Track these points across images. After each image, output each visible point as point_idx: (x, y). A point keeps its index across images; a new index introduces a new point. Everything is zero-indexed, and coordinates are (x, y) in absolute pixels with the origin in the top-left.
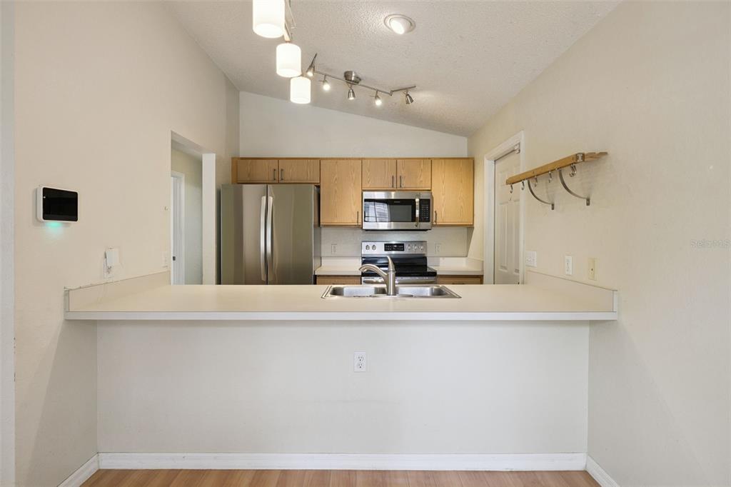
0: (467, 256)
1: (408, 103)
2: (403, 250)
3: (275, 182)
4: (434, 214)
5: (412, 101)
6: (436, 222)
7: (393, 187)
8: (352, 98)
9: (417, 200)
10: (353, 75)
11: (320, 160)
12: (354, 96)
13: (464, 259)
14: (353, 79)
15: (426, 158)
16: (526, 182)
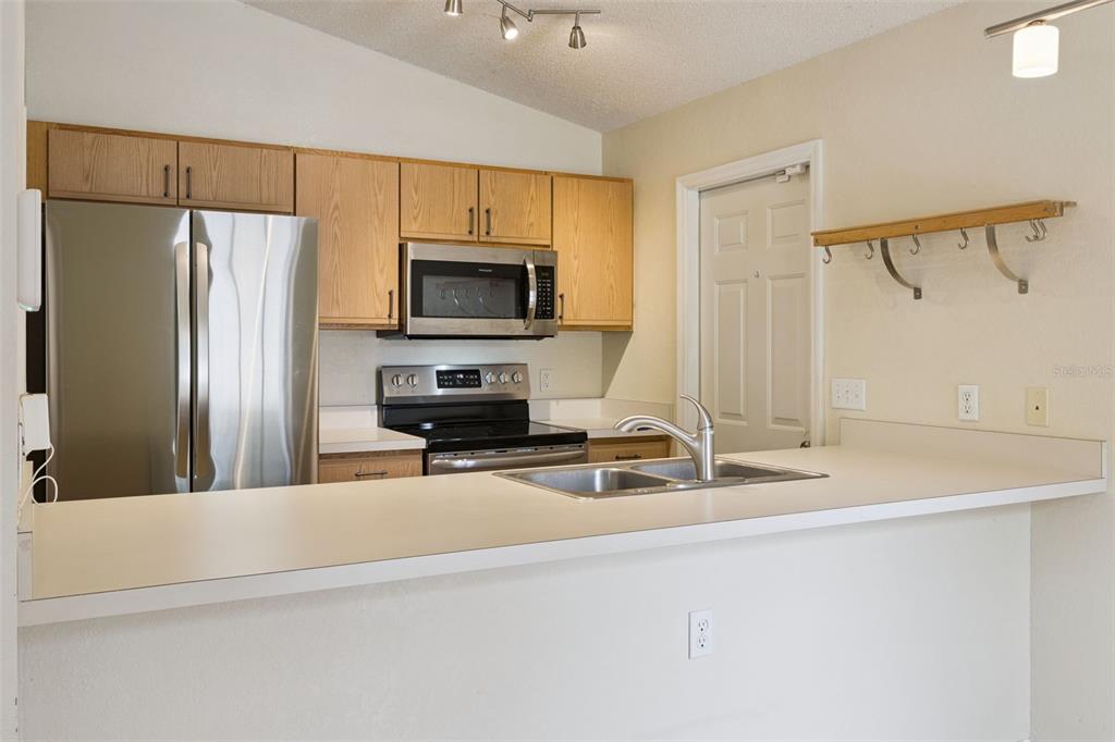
0: (603, 397)
1: (573, 44)
2: (479, 385)
3: (166, 201)
4: (559, 300)
5: (584, 44)
6: (561, 317)
7: (471, 232)
8: (454, 14)
9: (530, 266)
11: (295, 152)
12: (460, 11)
13: (598, 402)
15: (540, 173)
16: (877, 245)
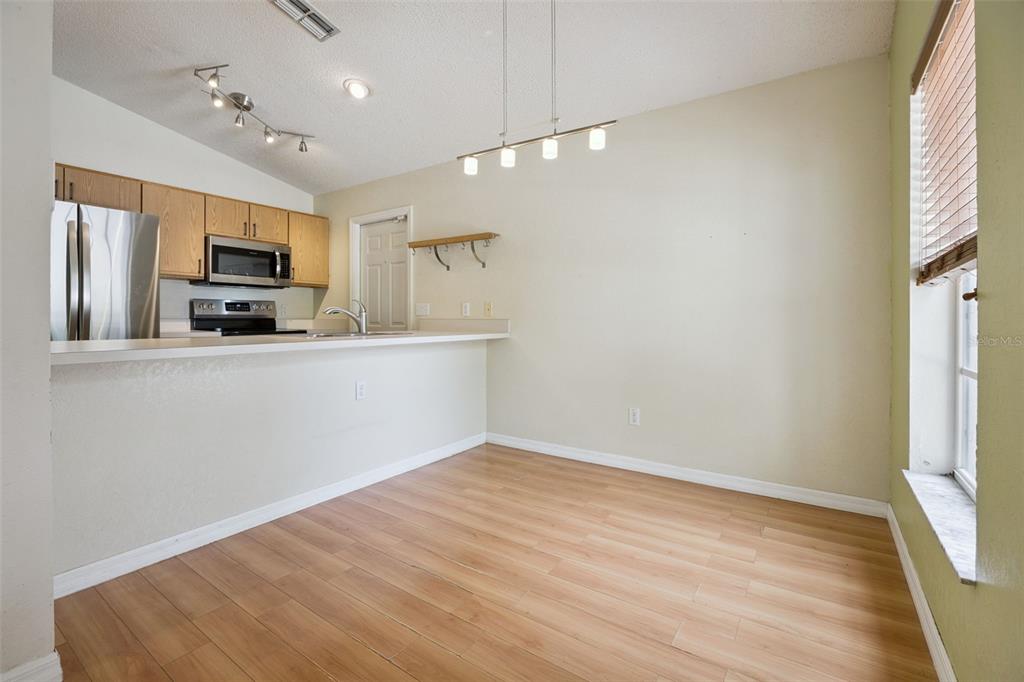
0: (314, 318)
2: (247, 311)
4: (292, 270)
5: (306, 151)
6: (293, 279)
7: (245, 234)
8: (241, 125)
9: (277, 254)
10: (246, 99)
11: (141, 182)
12: (243, 123)
14: (245, 103)
15: (282, 210)
16: (433, 247)
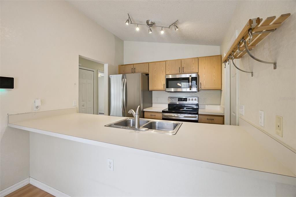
0: (220, 105)
1: (176, 29)
2: (187, 101)
4: (200, 84)
6: (201, 88)
8: (150, 33)
9: (190, 78)
10: (150, 21)
11: (149, 63)
13: (219, 106)
14: (150, 23)
15: (196, 58)
